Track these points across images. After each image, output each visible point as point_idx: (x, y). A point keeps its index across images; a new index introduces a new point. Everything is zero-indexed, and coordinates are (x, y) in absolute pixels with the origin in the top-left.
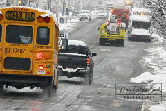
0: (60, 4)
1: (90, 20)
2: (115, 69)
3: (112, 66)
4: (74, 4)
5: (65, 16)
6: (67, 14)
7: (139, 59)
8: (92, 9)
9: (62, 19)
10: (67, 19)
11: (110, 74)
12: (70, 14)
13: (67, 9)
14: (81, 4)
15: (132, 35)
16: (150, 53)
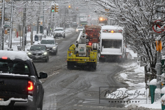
0: (35, 23)
1: (64, 37)
2: (91, 85)
3: (88, 83)
4: (48, 22)
5: (39, 34)
6: (42, 32)
7: (114, 75)
8: (67, 26)
9: (36, 37)
10: (41, 37)
11: (85, 90)
12: (45, 31)
13: (41, 27)
14: (55, 22)
15: (101, 55)
16: (125, 69)
